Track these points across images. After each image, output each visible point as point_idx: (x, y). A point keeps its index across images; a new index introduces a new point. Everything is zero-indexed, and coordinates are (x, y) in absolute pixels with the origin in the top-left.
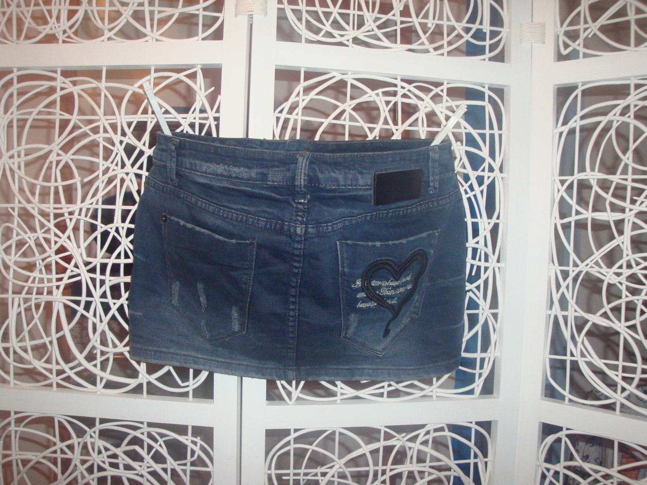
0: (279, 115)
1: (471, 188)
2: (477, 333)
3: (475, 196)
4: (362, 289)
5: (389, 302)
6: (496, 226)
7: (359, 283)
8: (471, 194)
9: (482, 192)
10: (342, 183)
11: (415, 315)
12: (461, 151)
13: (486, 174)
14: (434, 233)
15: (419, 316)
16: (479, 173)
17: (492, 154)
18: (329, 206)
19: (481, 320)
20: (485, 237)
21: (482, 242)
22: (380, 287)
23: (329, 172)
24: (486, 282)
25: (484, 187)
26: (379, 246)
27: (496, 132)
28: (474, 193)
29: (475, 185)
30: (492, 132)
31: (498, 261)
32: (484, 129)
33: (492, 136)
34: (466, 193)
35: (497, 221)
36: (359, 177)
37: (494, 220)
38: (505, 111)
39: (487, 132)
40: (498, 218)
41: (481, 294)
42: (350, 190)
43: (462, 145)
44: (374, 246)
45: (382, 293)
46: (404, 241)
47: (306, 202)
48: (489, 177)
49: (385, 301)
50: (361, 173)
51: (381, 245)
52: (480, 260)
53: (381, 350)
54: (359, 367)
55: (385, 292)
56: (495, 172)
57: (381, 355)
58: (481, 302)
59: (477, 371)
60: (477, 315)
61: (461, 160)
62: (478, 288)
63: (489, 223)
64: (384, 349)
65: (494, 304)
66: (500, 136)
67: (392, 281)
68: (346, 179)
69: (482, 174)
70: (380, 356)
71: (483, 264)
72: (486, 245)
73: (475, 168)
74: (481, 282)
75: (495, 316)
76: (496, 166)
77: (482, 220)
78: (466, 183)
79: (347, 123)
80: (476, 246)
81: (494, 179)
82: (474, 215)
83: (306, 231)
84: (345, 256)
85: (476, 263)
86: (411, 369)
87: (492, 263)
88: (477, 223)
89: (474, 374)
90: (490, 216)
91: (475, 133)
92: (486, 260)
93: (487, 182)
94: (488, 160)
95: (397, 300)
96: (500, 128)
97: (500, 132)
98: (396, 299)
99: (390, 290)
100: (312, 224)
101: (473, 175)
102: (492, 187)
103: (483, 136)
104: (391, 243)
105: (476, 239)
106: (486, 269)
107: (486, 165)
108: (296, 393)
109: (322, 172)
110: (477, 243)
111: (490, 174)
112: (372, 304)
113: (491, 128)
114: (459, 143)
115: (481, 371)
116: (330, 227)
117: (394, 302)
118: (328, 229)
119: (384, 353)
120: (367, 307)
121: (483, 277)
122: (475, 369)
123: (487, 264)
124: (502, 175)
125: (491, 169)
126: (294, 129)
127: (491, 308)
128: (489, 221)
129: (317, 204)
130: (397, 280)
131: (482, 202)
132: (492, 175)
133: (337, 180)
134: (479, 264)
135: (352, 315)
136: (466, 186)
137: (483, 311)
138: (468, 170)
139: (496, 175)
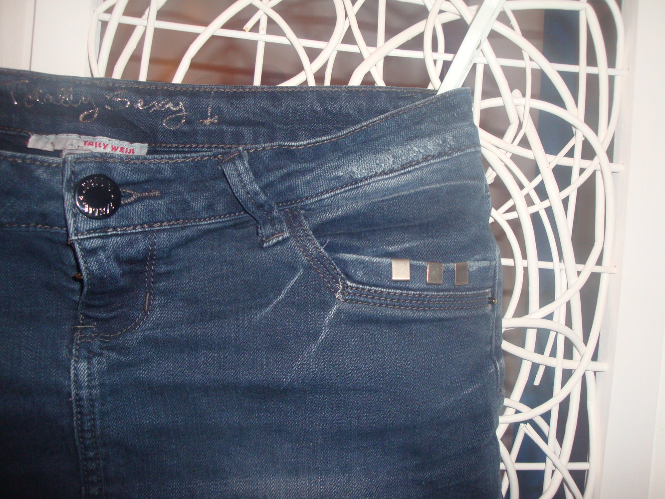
0: (106, 17)
1: (541, 191)
3: (549, 210)
6: (595, 278)
8: (540, 206)
9: (565, 202)
12: (521, 109)
13: (576, 162)
16: (560, 159)
17: (592, 119)
19: (550, 488)
20: (568, 304)
21: (560, 316)
24: (564, 406)
25: (572, 192)
27: (602, 70)
28: (546, 204)
29: (551, 186)
30: (592, 70)
31: (595, 358)
32: (576, 62)
33: (593, 81)
34: (530, 202)
35: (597, 269)
37: (590, 266)
38: (626, 26)
39: (582, 69)
40: (599, 262)
41: (551, 430)
43: (524, 95)
48: (582, 171)
52: (553, 354)
56: (596, 159)
58: (550, 448)
60: (540, 474)
61: (520, 126)
62: (546, 416)
63: (579, 273)
65: (581, 451)
66: (611, 79)
69: (567, 162)
71: (559, 364)
72: (569, 323)
73: (552, 147)
74: (552, 405)
75: (580, 478)
76: (600, 147)
77: (562, 265)
78: (530, 179)
79: (262, 38)
80: (546, 324)
81: (593, 177)
82: (544, 253)
85: (545, 360)
87: (581, 363)
88: (552, 271)
90: (581, 255)
91: (553, 71)
92: (568, 355)
93: (577, 181)
94: (583, 130)
96: (611, 63)
97: (612, 72)
101: (547, 163)
102: (587, 193)
103: (571, 80)
105: (547, 309)
106: (567, 374)
107: (576, 142)
110: (550, 317)
111: (586, 163)
113: (592, 60)
114: (517, 92)
121: (559, 394)
123: (568, 364)
124: (614, 167)
125: (588, 152)
126: (136, 58)
127: (573, 459)
128: (580, 267)
131: (566, 224)
132: (590, 166)
134: (551, 362)
136: (530, 187)
137: (554, 468)
138: (537, 151)
139: (599, 165)
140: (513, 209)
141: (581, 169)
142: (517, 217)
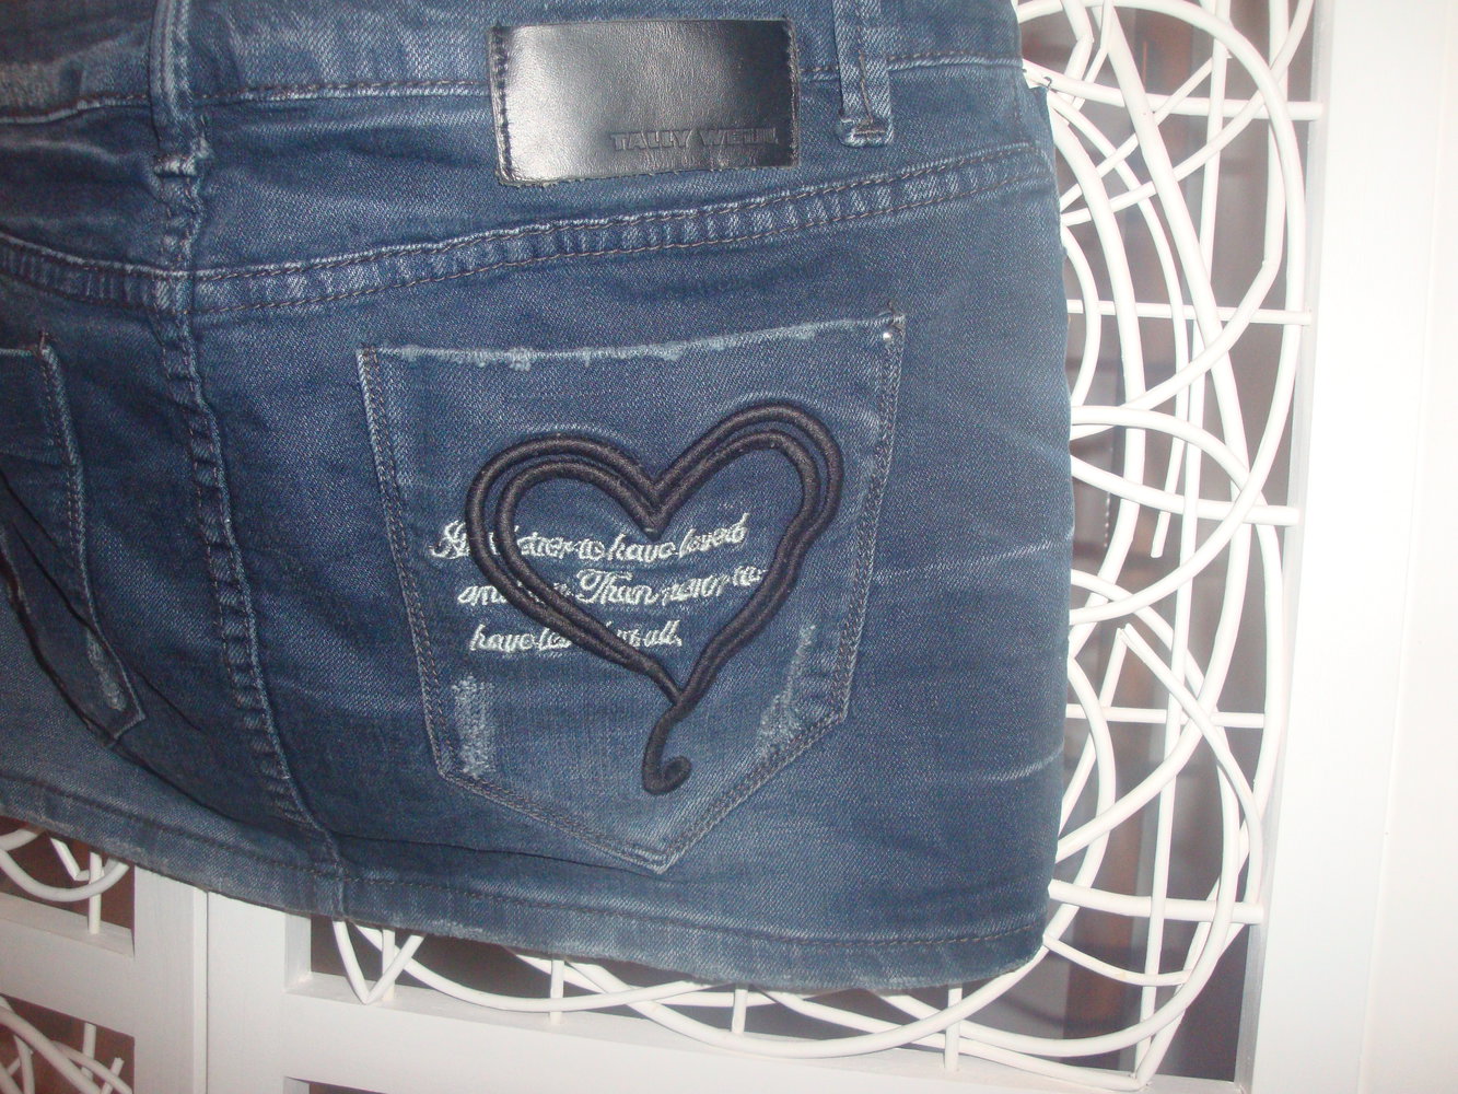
1: (1139, 165)
2: (1153, 806)
3: (1156, 201)
4: (480, 567)
5: (633, 637)
6: (1264, 336)
7: (455, 541)
8: (1137, 195)
9: (1191, 188)
10: (329, 72)
11: (818, 711)
13: (1215, 106)
14: (864, 331)
15: (845, 714)
16: (1181, 102)
17: (1252, 18)
18: (289, 182)
19: (1177, 754)
20: (1209, 378)
21: (1192, 408)
22: (570, 565)
23: (273, 27)
25: (1208, 159)
26: (528, 367)
28: (1150, 188)
29: (1156, 154)
34: (1115, 187)
35: (1271, 317)
36: (408, 39)
37: (1251, 310)
40: (1273, 301)
41: (1177, 636)
42: (374, 105)
44: (504, 366)
45: (588, 595)
46: (670, 352)
47: (189, 168)
48: (1226, 121)
49: (611, 631)
50: (418, 24)
51: (537, 366)
52: (1180, 490)
53: (661, 846)
54: (584, 900)
55: (608, 592)
56: (1257, 96)
57: (659, 863)
58: (1174, 675)
59: (1150, 978)
60: (1157, 730)
61: (1097, 43)
62: (1166, 607)
63: (1224, 323)
64: (673, 842)
65: (1245, 688)
67: (628, 541)
68: (348, 54)
69: (1193, 106)
70: (656, 868)
71: (1193, 507)
72: (1213, 423)
73: (1160, 80)
74: (1180, 582)
75: (1246, 746)
77: (1190, 309)
80: (1162, 423)
81: (1257, 125)
82: (1148, 283)
83: (192, 296)
84: (395, 414)
85: (1167, 500)
86: (799, 941)
87: (1247, 508)
88: (1168, 324)
89: (1136, 992)
90: (1230, 293)
92: (1213, 491)
93: (1218, 140)
94: (1229, 41)
95: (679, 633)
98: (672, 626)
99: (625, 582)
100: (215, 266)
101: (1149, 110)
104: (585, 355)
105: (1163, 392)
106: (1210, 527)
107: (1216, 66)
108: (399, 957)
109: (246, 30)
110: (1168, 407)
111: (1234, 107)
112: (549, 643)
115: (1169, 979)
116: (293, 281)
117: (665, 637)
118: (287, 286)
119: (674, 858)
120: (518, 651)
121: (1193, 560)
122: (1140, 967)
123: (1214, 510)
124: (1299, 110)
127: (1226, 705)
128: (1228, 312)
129: (238, 175)
130: (655, 539)
132: (1245, 110)
133: (307, 62)
134: (1179, 504)
135: (465, 683)
136: (1116, 158)
137: (1185, 717)
138: (1130, 91)
139: (1264, 107)
140: (1080, 203)
141: (1224, 118)
142: (1090, 219)
